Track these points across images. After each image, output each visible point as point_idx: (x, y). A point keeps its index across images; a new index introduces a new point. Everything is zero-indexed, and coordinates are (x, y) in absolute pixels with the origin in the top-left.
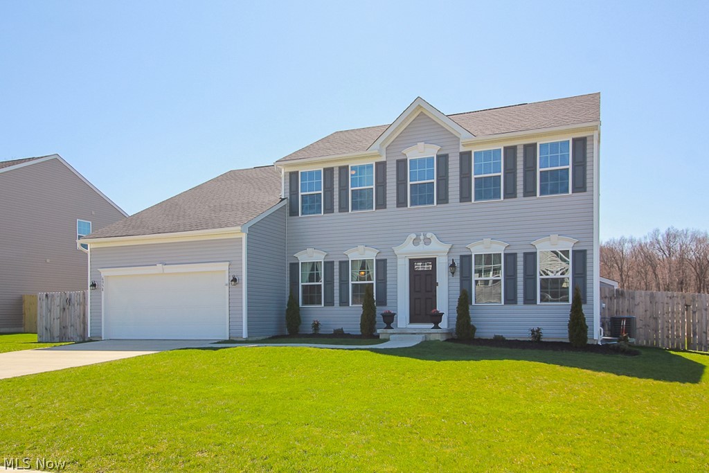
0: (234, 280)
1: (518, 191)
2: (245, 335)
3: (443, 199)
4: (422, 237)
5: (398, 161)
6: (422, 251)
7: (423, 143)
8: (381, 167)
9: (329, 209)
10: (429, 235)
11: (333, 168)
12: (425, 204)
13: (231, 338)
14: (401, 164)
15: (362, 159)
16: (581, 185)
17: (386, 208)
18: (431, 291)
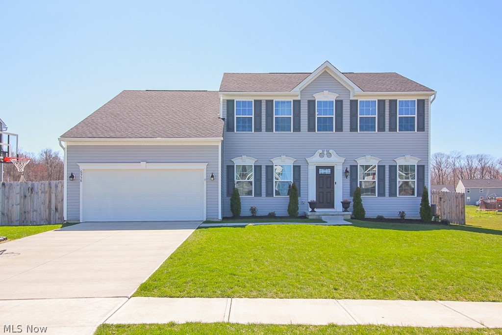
0: (212, 176)
1: (386, 128)
2: (220, 218)
3: (339, 128)
4: (325, 152)
5: (309, 101)
6: (326, 161)
7: (327, 91)
8: (297, 103)
9: (258, 129)
10: (331, 151)
11: (261, 101)
12: (327, 131)
13: (208, 220)
14: (311, 103)
15: (284, 97)
16: (422, 127)
17: (300, 131)
18: (330, 188)
